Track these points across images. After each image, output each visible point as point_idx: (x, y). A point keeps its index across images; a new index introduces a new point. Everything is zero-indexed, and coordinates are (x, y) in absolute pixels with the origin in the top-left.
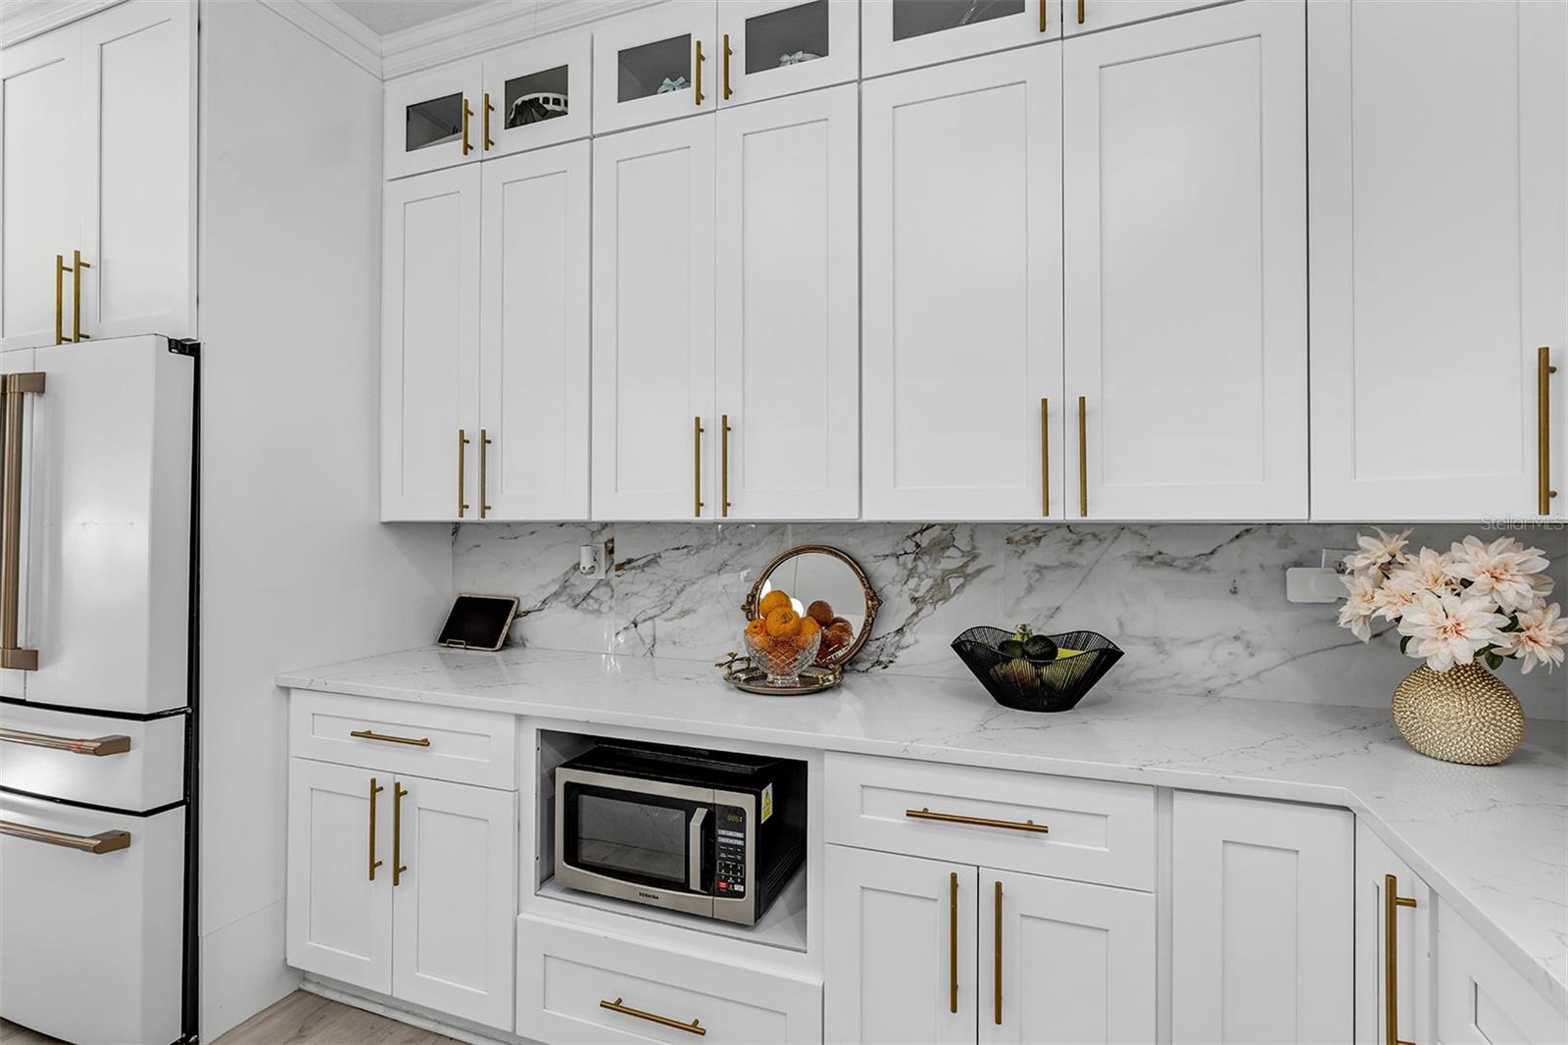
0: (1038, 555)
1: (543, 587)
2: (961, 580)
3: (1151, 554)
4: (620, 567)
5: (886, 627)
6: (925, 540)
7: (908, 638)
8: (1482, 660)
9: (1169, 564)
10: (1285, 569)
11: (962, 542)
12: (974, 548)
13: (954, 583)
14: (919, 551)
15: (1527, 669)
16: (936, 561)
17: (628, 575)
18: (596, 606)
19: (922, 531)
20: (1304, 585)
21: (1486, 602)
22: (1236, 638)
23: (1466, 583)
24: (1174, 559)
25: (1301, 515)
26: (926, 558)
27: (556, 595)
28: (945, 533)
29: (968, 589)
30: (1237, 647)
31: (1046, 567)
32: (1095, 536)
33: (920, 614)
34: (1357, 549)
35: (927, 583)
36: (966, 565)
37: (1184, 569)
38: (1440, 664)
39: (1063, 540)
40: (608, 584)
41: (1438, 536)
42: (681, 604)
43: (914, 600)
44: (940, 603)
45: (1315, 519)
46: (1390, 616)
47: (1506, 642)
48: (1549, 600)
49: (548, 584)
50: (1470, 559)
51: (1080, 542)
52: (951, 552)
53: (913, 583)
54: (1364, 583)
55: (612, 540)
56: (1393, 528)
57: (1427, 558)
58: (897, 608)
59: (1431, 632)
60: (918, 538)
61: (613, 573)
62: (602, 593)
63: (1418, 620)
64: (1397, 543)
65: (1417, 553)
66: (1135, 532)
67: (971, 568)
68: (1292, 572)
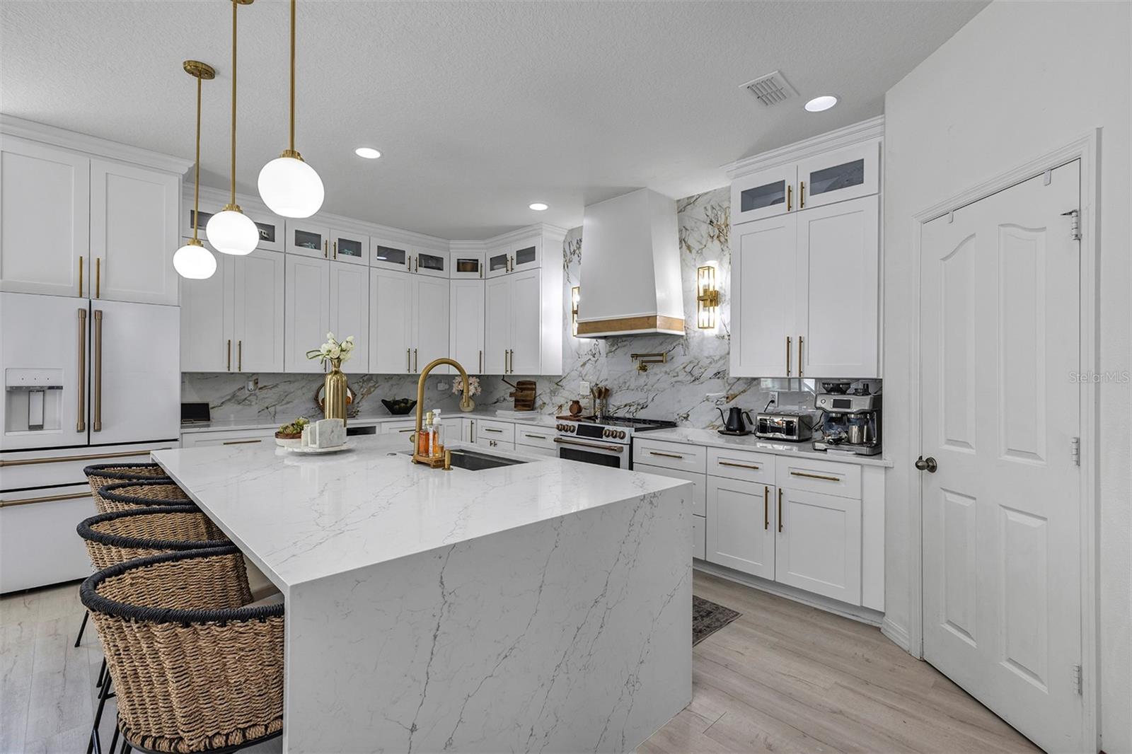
1: (222, 398)
2: (374, 389)
4: (261, 388)
5: (356, 401)
6: (365, 378)
7: (360, 404)
10: (437, 384)
11: (374, 379)
12: (377, 380)
13: (372, 389)
14: (364, 381)
16: (368, 384)
17: (264, 391)
18: (249, 403)
20: (440, 387)
23: (471, 384)
26: (365, 383)
27: (229, 400)
28: (370, 377)
29: (376, 391)
30: (428, 400)
35: (366, 390)
40: (255, 395)
42: (286, 400)
43: (362, 394)
49: (225, 396)
50: (471, 380)
51: (400, 379)
52: (372, 381)
53: (362, 390)
54: (457, 384)
55: (257, 379)
58: (359, 397)
60: (363, 378)
61: (257, 391)
62: (252, 398)
66: (412, 376)
67: (377, 385)
68: (439, 384)
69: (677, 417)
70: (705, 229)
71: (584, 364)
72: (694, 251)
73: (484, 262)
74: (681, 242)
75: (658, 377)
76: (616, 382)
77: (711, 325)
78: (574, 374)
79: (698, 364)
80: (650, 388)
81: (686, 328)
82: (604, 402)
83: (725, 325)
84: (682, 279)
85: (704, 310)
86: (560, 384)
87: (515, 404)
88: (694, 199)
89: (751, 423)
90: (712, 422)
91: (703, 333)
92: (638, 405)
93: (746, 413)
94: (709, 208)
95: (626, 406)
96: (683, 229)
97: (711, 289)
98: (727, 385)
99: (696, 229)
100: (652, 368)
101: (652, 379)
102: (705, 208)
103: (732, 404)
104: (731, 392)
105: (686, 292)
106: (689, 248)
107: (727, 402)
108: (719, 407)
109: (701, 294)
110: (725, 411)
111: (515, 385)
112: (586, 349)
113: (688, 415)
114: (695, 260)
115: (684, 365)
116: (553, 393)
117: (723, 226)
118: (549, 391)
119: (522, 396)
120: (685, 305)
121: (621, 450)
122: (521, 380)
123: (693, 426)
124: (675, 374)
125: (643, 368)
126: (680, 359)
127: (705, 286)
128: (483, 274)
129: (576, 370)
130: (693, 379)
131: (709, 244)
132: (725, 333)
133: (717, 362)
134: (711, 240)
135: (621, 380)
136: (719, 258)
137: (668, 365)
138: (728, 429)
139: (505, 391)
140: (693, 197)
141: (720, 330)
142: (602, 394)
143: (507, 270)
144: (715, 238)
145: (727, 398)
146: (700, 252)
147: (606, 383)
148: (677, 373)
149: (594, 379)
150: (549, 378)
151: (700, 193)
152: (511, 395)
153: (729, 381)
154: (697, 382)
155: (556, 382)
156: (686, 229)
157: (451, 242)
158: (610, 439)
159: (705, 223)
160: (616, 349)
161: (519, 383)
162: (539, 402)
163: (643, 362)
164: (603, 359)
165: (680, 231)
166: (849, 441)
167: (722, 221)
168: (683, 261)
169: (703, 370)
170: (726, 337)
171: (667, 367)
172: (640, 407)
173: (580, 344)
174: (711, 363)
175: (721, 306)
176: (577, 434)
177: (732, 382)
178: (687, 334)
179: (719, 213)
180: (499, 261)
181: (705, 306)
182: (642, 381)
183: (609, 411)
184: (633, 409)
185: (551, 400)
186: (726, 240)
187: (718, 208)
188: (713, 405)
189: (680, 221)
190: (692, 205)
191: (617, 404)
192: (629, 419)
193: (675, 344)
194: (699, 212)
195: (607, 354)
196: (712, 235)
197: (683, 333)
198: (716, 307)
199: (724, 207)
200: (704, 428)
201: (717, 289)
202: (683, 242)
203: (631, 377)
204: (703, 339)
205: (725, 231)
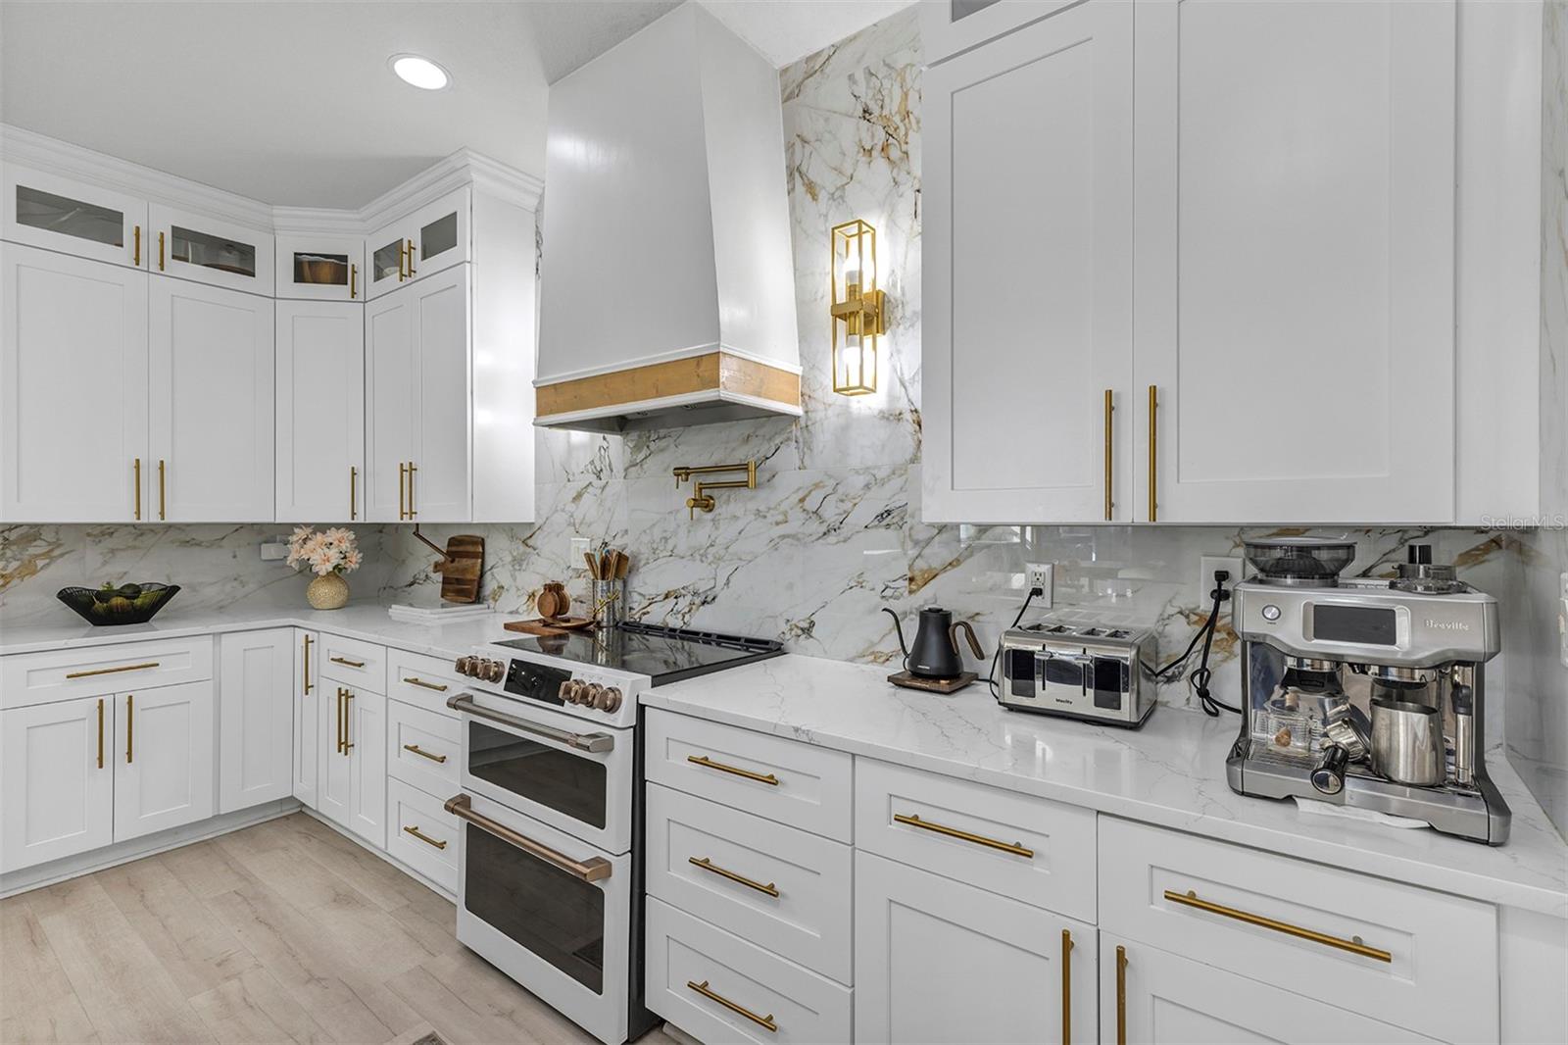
0: (109, 543)
2: (47, 561)
3: (188, 539)
8: (336, 571)
9: (199, 545)
10: (260, 544)
11: (49, 536)
12: (58, 540)
15: (349, 571)
19: (10, 530)
20: (270, 551)
21: (337, 550)
22: (235, 579)
23: (331, 544)
24: (202, 542)
25: (272, 521)
26: (14, 548)
28: (32, 531)
29: (52, 566)
30: (235, 584)
31: (117, 549)
32: (152, 531)
33: (8, 586)
34: (294, 533)
35: (15, 564)
36: (52, 550)
37: (207, 547)
38: (323, 573)
39: (130, 533)
41: (322, 528)
44: (26, 577)
45: (277, 521)
46: (306, 558)
47: (342, 562)
48: (355, 548)
50: (333, 535)
51: (142, 535)
52: (38, 542)
54: (296, 546)
56: (307, 525)
57: (319, 536)
59: (320, 562)
60: (6, 534)
63: (316, 558)
64: (309, 530)
65: (315, 534)
66: (179, 529)
67: (57, 552)
68: (264, 546)
69: (785, 628)
70: (851, 132)
71: (578, 497)
72: (823, 196)
73: (361, 261)
74: (791, 175)
75: (740, 525)
76: (646, 539)
77: (868, 383)
78: (560, 519)
79: (835, 490)
80: (722, 552)
81: (805, 398)
82: (619, 585)
83: (903, 384)
84: (795, 269)
85: (849, 344)
86: (530, 542)
87: (443, 589)
88: (825, 56)
89: (981, 656)
90: (873, 644)
91: (846, 408)
92: (695, 594)
93: (965, 624)
94: (860, 76)
95: (667, 597)
96: (796, 142)
97: (867, 288)
98: (909, 544)
99: (827, 136)
100: (728, 501)
101: (726, 532)
102: (851, 77)
103: (929, 596)
104: (920, 564)
105: (803, 303)
106: (811, 189)
107: (911, 592)
108: (893, 605)
109: (842, 298)
110: (905, 614)
111: (443, 546)
112: (581, 461)
113: (812, 624)
114: (826, 216)
115: (800, 495)
116: (518, 562)
117: (897, 119)
118: (510, 559)
119: (457, 570)
120: (803, 338)
121: (607, 745)
122: (455, 534)
123: (826, 652)
124: (780, 518)
125: (704, 503)
126: (790, 476)
127: (850, 275)
128: (360, 289)
129: (563, 510)
130: (824, 529)
131: (862, 173)
132: (903, 405)
133: (883, 483)
134: (867, 159)
135: (657, 533)
136: (888, 206)
137: (763, 494)
138: (916, 675)
139: (424, 560)
140: (818, 54)
141: (892, 398)
142: (612, 567)
143: (402, 275)
144: (875, 153)
145: (911, 580)
146: (838, 196)
147: (626, 540)
148: (785, 514)
149: (599, 531)
150: (511, 530)
151: (837, 39)
152: (437, 567)
153: (913, 533)
154: (832, 538)
155: (523, 535)
156: (805, 141)
157: (277, 210)
158: (581, 709)
159: (851, 116)
160: (646, 458)
161: (453, 542)
162: (490, 585)
163: (701, 487)
164: (617, 484)
165: (790, 148)
166: (1375, 767)
167: (893, 106)
168: (796, 223)
169: (848, 505)
170: (908, 416)
171: (761, 499)
172: (698, 601)
173: (571, 448)
174: (867, 486)
175: (894, 335)
176: (506, 689)
177: (922, 536)
178: (806, 412)
179: (887, 84)
180: (390, 257)
181: (851, 333)
182: (702, 536)
183: (631, 609)
184: (683, 604)
185: (515, 580)
186: (906, 153)
187: (882, 72)
188: (875, 599)
189: (789, 120)
190: (818, 73)
191: (650, 591)
192: (673, 630)
193: (777, 441)
194: (834, 94)
195: (626, 470)
196: (868, 147)
197: (798, 410)
198: (880, 338)
199: (899, 65)
200: (852, 660)
201: (881, 286)
202: (797, 175)
203: (679, 526)
204: (848, 424)
205: (902, 131)
